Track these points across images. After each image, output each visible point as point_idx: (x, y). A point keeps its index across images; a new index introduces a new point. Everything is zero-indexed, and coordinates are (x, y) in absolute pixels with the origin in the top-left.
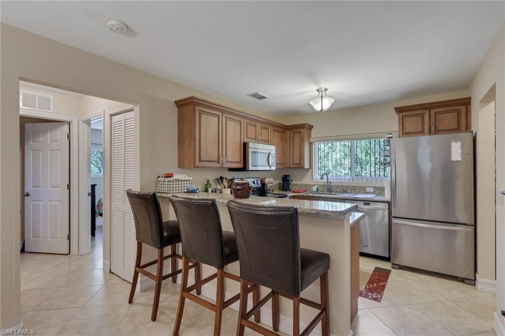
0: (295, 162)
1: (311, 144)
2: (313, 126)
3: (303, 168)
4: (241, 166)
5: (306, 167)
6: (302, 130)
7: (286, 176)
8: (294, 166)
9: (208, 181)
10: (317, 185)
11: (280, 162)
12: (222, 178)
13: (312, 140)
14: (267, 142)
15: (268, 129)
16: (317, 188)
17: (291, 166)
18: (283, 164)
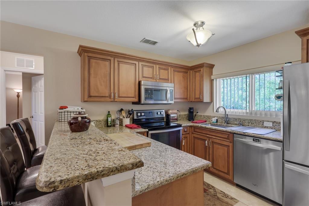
0: (196, 97)
1: (212, 81)
2: (214, 65)
3: (202, 102)
4: (136, 100)
5: (205, 101)
6: (202, 69)
7: (190, 108)
8: (195, 100)
9: (109, 112)
10: (217, 117)
11: (182, 97)
12: (122, 110)
13: (212, 77)
14: (166, 80)
15: (168, 70)
16: (217, 120)
17: (193, 101)
18: (186, 98)
